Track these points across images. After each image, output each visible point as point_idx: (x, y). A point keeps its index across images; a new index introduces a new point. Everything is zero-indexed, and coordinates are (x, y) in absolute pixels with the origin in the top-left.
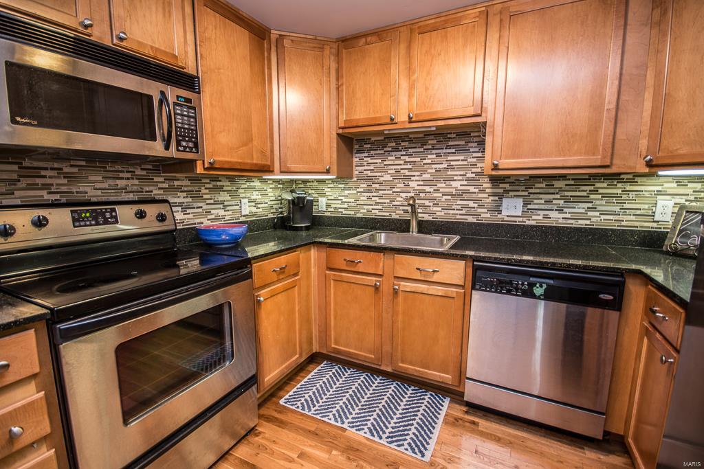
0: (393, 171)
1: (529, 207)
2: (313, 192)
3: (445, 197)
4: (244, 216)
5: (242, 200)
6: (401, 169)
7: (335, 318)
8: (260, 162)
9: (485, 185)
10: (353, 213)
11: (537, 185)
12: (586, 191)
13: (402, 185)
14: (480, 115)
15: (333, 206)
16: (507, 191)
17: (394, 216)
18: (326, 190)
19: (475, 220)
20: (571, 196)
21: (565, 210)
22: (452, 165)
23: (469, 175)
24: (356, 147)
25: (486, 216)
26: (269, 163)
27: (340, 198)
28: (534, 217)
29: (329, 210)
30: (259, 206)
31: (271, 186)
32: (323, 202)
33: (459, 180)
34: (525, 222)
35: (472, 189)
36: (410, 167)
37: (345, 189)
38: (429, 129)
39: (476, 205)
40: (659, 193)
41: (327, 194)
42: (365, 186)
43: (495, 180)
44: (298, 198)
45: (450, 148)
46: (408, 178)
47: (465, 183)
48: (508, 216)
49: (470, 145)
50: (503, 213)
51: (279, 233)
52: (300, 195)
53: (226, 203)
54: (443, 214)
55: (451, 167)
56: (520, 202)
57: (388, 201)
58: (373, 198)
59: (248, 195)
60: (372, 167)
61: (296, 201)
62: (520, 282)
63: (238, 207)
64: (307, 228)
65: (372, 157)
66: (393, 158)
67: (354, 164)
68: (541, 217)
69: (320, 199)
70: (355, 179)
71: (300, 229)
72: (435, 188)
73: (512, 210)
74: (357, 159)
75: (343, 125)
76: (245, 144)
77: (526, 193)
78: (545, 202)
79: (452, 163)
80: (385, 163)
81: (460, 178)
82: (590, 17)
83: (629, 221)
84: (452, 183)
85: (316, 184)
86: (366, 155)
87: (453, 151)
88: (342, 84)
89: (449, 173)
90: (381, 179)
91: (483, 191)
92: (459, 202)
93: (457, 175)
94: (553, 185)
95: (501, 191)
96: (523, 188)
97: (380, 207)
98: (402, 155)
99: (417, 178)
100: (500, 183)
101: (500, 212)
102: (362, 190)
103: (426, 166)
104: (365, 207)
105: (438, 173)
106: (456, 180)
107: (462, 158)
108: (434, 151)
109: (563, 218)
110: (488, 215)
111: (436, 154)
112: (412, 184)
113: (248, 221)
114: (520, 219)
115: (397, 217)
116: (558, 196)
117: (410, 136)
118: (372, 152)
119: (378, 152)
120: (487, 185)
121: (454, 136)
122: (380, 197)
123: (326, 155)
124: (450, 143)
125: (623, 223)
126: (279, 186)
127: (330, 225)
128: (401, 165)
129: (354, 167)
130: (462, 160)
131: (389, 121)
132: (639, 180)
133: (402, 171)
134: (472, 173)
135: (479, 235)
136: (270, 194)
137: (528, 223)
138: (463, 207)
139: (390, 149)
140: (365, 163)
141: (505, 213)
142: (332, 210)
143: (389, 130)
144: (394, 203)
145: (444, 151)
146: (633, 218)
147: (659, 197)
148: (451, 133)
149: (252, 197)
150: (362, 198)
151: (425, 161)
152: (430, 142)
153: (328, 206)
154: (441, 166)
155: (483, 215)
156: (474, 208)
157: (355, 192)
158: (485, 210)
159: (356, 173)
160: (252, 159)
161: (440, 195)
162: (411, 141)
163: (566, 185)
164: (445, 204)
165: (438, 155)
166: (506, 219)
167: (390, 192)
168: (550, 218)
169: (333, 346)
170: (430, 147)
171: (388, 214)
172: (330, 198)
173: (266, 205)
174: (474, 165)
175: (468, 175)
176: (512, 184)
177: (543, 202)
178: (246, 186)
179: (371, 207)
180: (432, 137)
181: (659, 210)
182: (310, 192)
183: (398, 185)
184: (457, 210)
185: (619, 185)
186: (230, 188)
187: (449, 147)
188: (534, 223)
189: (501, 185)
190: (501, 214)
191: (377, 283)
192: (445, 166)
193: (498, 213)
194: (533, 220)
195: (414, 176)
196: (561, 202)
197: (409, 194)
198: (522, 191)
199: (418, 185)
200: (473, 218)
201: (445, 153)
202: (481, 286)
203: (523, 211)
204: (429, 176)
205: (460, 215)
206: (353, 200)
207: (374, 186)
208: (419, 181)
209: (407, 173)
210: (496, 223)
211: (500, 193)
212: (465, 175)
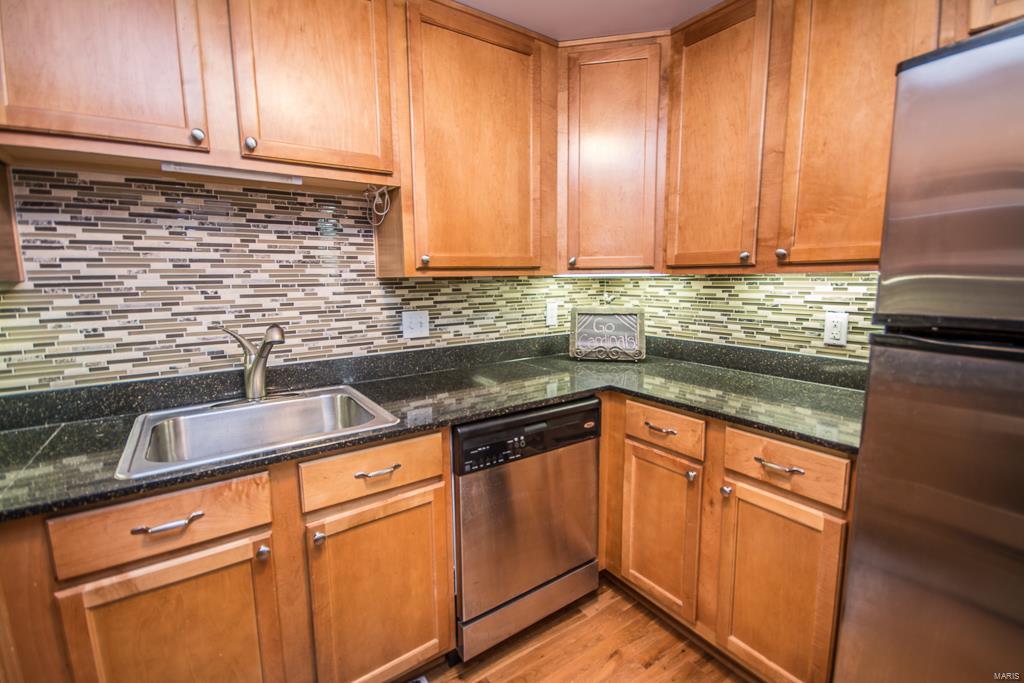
0: (168, 266)
1: (437, 322)
3: (306, 318)
6: (191, 261)
9: (374, 292)
11: (443, 290)
12: (491, 296)
13: (200, 298)
14: (389, 174)
16: (406, 301)
17: (185, 370)
19: (364, 353)
20: (479, 304)
21: (476, 322)
22: (314, 257)
23: (348, 275)
24: (20, 192)
25: (381, 344)
28: (444, 336)
33: (329, 285)
34: (434, 345)
35: (354, 300)
36: (217, 256)
38: (289, 182)
39: (363, 327)
40: (548, 296)
42: (75, 302)
43: (391, 284)
45: (306, 224)
46: (217, 280)
47: (342, 289)
48: (412, 339)
50: (405, 335)
54: (305, 349)
55: (310, 260)
56: (425, 314)
57: (163, 336)
58: (109, 335)
60: (92, 252)
62: (516, 439)
65: (88, 224)
66: (164, 233)
67: (19, 241)
68: (451, 336)
70: (28, 285)
72: (284, 300)
73: (416, 329)
74: (31, 229)
77: (431, 303)
78: (454, 313)
79: (313, 252)
80: (138, 244)
81: (332, 280)
83: (532, 330)
84: (317, 289)
86: (65, 218)
87: (312, 229)
90: (129, 283)
91: (372, 302)
92: (334, 324)
93: (325, 275)
94: (460, 290)
95: (399, 300)
96: (426, 295)
97: (140, 355)
98: (188, 228)
99: (239, 281)
100: (397, 288)
101: (400, 334)
102: (62, 314)
103: (256, 256)
104: (80, 359)
105: (287, 271)
106: (323, 285)
107: (330, 243)
108: (271, 227)
109: (475, 333)
110: (385, 342)
111: (276, 232)
112: (224, 294)
114: (428, 342)
115: (195, 371)
116: (466, 305)
117: (208, 186)
118: (85, 213)
119: (108, 214)
120: (377, 292)
121: (311, 200)
122: (133, 329)
124: (305, 214)
125: (526, 332)
128: (190, 250)
129: (19, 250)
130: (330, 248)
132: (532, 281)
133: (194, 266)
134: (352, 271)
135: (376, 375)
137: (439, 345)
138: (343, 332)
139: (150, 210)
140: (65, 242)
141: (407, 334)
143: (177, 164)
144: (179, 341)
145: (294, 228)
146: (531, 325)
147: (548, 300)
148: (304, 195)
150: (63, 337)
151: (252, 246)
152: (260, 206)
154: (291, 258)
155: (376, 342)
156: (361, 331)
157: (32, 321)
158: (379, 334)
159: (28, 266)
161: (296, 313)
162: (209, 196)
163: (473, 290)
164: (307, 331)
165: (282, 235)
166: (410, 343)
168: (461, 335)
170: (262, 216)
171: (166, 368)
174: (353, 258)
175: (344, 276)
176: (412, 288)
177: (451, 313)
179: (102, 359)
180: (264, 197)
181: (549, 313)
183: (187, 298)
184: (332, 338)
185: (519, 288)
187: (301, 221)
188: (444, 344)
189: (398, 292)
190: (402, 336)
191: (263, 548)
192: (298, 256)
193: (399, 337)
194: (443, 340)
195: (231, 276)
196: (470, 312)
197: (220, 318)
198: (427, 299)
199: (242, 296)
200: (362, 349)
201: (296, 233)
202: (471, 465)
203: (430, 330)
204: (266, 276)
205: (338, 346)
206: (29, 346)
207: (104, 301)
208: (245, 286)
209: (209, 269)
210: (398, 353)
211: (396, 304)
212: (340, 276)
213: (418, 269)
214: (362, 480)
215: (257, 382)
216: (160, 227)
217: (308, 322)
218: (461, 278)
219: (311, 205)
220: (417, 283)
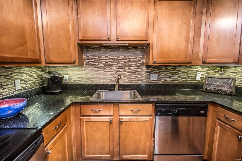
0: (104, 62)
1: (160, 77)
2: (60, 72)
4: (17, 90)
5: (16, 81)
6: (108, 61)
8: (32, 57)
10: (84, 82)
11: (162, 69)
12: (177, 71)
13: (109, 69)
14: (147, 40)
15: (72, 79)
16: (152, 71)
17: (106, 83)
18: (68, 71)
19: (140, 83)
20: (173, 73)
21: (171, 78)
22: (131, 60)
23: (138, 64)
24: (85, 50)
27: (76, 75)
28: (162, 81)
29: (71, 81)
30: (28, 82)
31: (34, 70)
32: (67, 77)
33: (134, 67)
34: (159, 83)
35: (139, 70)
36: (112, 60)
37: (79, 71)
38: (125, 44)
39: (141, 77)
40: (197, 71)
41: (69, 73)
42: (90, 69)
43: (148, 67)
44: (55, 77)
45: (130, 53)
46: (112, 65)
47: (136, 68)
48: (153, 81)
49: (138, 52)
51: (43, 98)
52: (56, 75)
53: (3, 84)
54: (127, 81)
55: (130, 61)
56: (157, 75)
57: (102, 76)
58: (95, 75)
59: (20, 77)
60: (93, 60)
61: (53, 78)
62: (174, 111)
63: (12, 86)
64: (60, 93)
65: (93, 55)
66: (104, 56)
67: (84, 58)
68: (164, 81)
69: (65, 76)
70: (85, 66)
71: (57, 93)
72: (124, 70)
73: (154, 78)
74: (86, 56)
75: (81, 39)
76: (22, 45)
77: (158, 72)
78: (165, 75)
79: (131, 59)
80: (100, 58)
83: (190, 81)
84: (131, 68)
85: (62, 68)
86: (90, 54)
87: (131, 54)
88: (80, 17)
89: (130, 63)
90: (98, 66)
91: (143, 71)
92: (134, 76)
93: (133, 64)
94: (167, 69)
95: (150, 71)
97: (99, 79)
98: (108, 55)
99: (116, 66)
100: (150, 68)
101: (150, 79)
102: (89, 71)
103: (119, 60)
104: (90, 79)
105: (125, 64)
106: (132, 67)
107: (135, 57)
108: (123, 54)
109: (171, 81)
110: (146, 81)
111: (124, 55)
112: (113, 68)
113: (20, 94)
114: (157, 82)
115: (107, 83)
116: (169, 73)
117: (112, 47)
118: (93, 53)
119: (96, 53)
120: (145, 69)
121: (131, 48)
122: (98, 74)
123: (73, 54)
125: (188, 82)
126: (39, 70)
127: (72, 89)
128: (108, 59)
129: (84, 60)
130: (135, 58)
131: (107, 39)
132: (192, 67)
133: (109, 62)
134: (139, 64)
135: (142, 89)
136: (34, 75)
137: (160, 83)
138: (136, 78)
139: (102, 52)
140: (90, 58)
141: (151, 79)
142: (73, 81)
143: (106, 43)
144: (105, 77)
145: (127, 54)
146: (190, 80)
147: (197, 73)
148: (130, 47)
149: (23, 78)
150: (89, 75)
151: (119, 58)
152: (121, 50)
153: (70, 79)
154: (126, 61)
155: (143, 81)
156: (140, 78)
157: (85, 72)
158: (144, 79)
159: (85, 63)
161: (126, 73)
162: (112, 49)
163: (171, 69)
164: (128, 77)
165: (125, 56)
166: (152, 82)
167: (103, 72)
168: (167, 81)
170: (121, 52)
171: (102, 82)
172: (70, 75)
173: (32, 82)
174: (139, 60)
176: (154, 68)
177: (164, 75)
178: (17, 71)
179: (94, 79)
180: (122, 48)
181: (197, 77)
183: (107, 69)
184: (133, 79)
185: (187, 69)
186: (5, 74)
187: (129, 52)
188: (161, 83)
189: (150, 69)
190: (150, 80)
191: (111, 120)
192: (128, 60)
193: (149, 80)
194: (161, 82)
195: (115, 65)
196: (170, 75)
197: (112, 73)
198: (157, 71)
199: (116, 69)
200: (140, 82)
201: (127, 55)
202: (159, 114)
203: (158, 79)
204: (121, 64)
205: (135, 81)
206: (84, 76)
207: (95, 69)
208: (117, 67)
209: (111, 63)
210: (149, 84)
211: (149, 72)
212: (136, 65)
213: (153, 63)
214: (132, 111)
215: (117, 87)
216: (104, 55)
217: (128, 75)
218: (168, 66)
219: (131, 49)
220: (155, 67)
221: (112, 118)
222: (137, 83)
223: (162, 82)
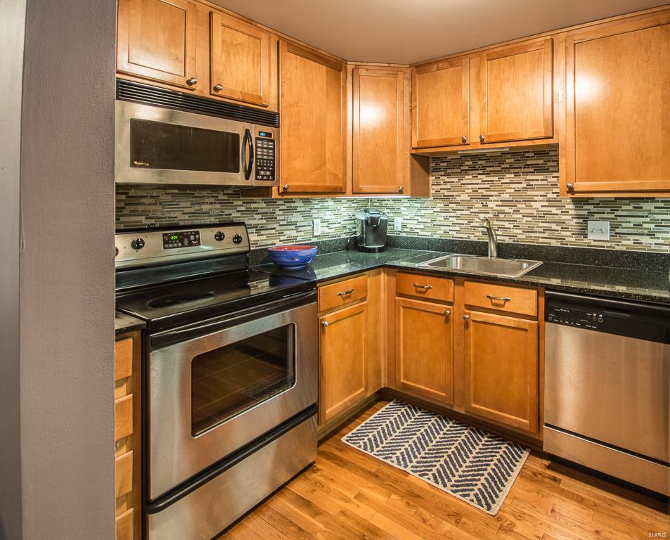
0: (471, 191)
1: (617, 230)
2: (389, 211)
3: (526, 219)
4: (315, 237)
5: (315, 220)
6: (479, 188)
7: (405, 349)
8: (332, 184)
9: (567, 207)
10: (429, 234)
11: (624, 207)
13: (480, 206)
15: (408, 226)
16: (591, 213)
17: (473, 238)
18: (402, 209)
19: (559, 244)
20: (662, 220)
21: (657, 235)
22: (532, 185)
23: (550, 196)
24: (432, 165)
25: (571, 240)
26: (341, 185)
27: (416, 218)
28: (623, 242)
29: (405, 230)
30: (332, 226)
31: (345, 205)
32: (398, 222)
33: (539, 201)
34: (614, 248)
35: (554, 210)
36: (488, 186)
37: (421, 209)
41: (403, 213)
42: (442, 205)
43: (579, 201)
44: (371, 218)
45: (529, 167)
46: (486, 198)
47: (546, 204)
48: (594, 240)
49: (549, 164)
50: (589, 238)
51: (351, 254)
52: (373, 216)
53: (298, 224)
54: (524, 236)
55: (530, 187)
56: (607, 224)
57: (466, 222)
58: (451, 219)
59: (321, 215)
60: (449, 186)
61: (369, 221)
63: (310, 228)
64: (381, 250)
65: (448, 175)
66: (470, 177)
67: (431, 183)
68: (631, 243)
69: (396, 219)
70: (431, 198)
71: (373, 251)
72: (515, 208)
73: (599, 235)
74: (434, 178)
75: (415, 146)
76: (319, 168)
77: (613, 216)
78: (634, 225)
79: (531, 183)
80: (462, 182)
81: (541, 198)
82: (652, 44)
84: (532, 203)
85: (392, 202)
86: (443, 173)
87: (532, 170)
88: (415, 107)
89: (529, 193)
90: (458, 198)
91: (566, 213)
92: (541, 224)
93: (538, 195)
94: (641, 208)
95: (585, 213)
96: (609, 210)
97: (458, 229)
98: (479, 174)
99: (496, 198)
100: (584, 204)
101: (585, 236)
102: (438, 210)
103: (504, 186)
104: (442, 228)
105: (518, 193)
106: (536, 201)
107: (542, 177)
108: (512, 171)
109: (656, 244)
110: (573, 239)
111: (514, 173)
112: (491, 204)
113: (319, 242)
114: (609, 244)
115: (476, 239)
116: (648, 220)
118: (449, 171)
119: (454, 171)
120: (570, 206)
121: (532, 155)
122: (458, 217)
123: (399, 176)
124: (529, 162)
126: (354, 205)
127: (406, 247)
128: (478, 184)
129: (430, 185)
130: (541, 180)
131: (461, 142)
133: (480, 191)
134: (553, 193)
135: (564, 260)
136: (343, 214)
137: (617, 248)
138: (546, 230)
139: (467, 168)
140: (442, 182)
141: (591, 237)
142: (408, 230)
144: (472, 224)
145: (523, 170)
148: (529, 152)
149: (325, 217)
150: (438, 218)
151: (503, 181)
152: (507, 161)
153: (404, 226)
154: (520, 186)
155: (567, 239)
156: (557, 230)
157: (431, 212)
158: (570, 234)
159: (432, 192)
160: (325, 181)
161: (521, 216)
162: (487, 159)
163: (655, 208)
164: (526, 226)
165: (517, 174)
166: (593, 243)
167: (468, 212)
168: (642, 243)
169: (402, 381)
170: (508, 166)
171: (466, 236)
172: (406, 217)
173: (339, 225)
174: (554, 185)
175: (549, 196)
176: (596, 205)
177: (631, 225)
178: (319, 206)
179: (448, 228)
180: (510, 156)
182: (386, 211)
183: (476, 205)
184: (539, 232)
186: (302, 209)
187: (527, 166)
188: (624, 249)
189: (585, 207)
190: (587, 238)
191: (447, 312)
192: (524, 185)
193: (584, 237)
194: (622, 245)
195: (493, 196)
196: (652, 226)
197: (487, 215)
198: (608, 213)
200: (557, 242)
201: (523, 172)
202: (554, 318)
203: (610, 236)
204: (508, 196)
205: (542, 238)
206: (429, 220)
207: (451, 205)
208: (498, 201)
209: (485, 193)
210: (582, 249)
212: (546, 196)
213: (567, 192)
214: (490, 299)
215: (492, 249)
216: (469, 175)
217: (527, 221)
218: (643, 198)
219: (532, 157)
220: (600, 201)
221: (449, 309)
222: (550, 243)
223: (625, 247)
